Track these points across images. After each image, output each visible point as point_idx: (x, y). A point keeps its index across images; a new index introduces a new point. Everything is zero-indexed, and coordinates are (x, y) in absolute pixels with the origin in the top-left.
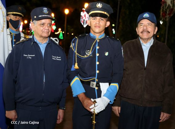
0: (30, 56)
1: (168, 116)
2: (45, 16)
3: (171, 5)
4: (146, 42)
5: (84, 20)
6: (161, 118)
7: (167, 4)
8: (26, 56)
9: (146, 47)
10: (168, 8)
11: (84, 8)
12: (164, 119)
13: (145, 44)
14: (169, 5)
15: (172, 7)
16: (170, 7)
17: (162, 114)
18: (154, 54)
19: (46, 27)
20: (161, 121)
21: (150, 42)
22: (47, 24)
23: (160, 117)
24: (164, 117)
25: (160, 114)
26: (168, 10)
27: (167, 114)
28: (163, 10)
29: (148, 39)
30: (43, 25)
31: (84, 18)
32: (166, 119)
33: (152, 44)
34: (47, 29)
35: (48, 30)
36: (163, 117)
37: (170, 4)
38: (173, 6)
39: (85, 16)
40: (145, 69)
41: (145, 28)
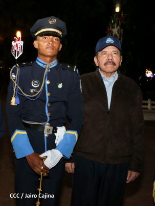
1: (137, 176)
3: (118, 35)
5: (16, 51)
6: (127, 179)
7: (114, 34)
9: (109, 82)
11: (16, 37)
12: (132, 179)
14: (115, 35)
16: (117, 37)
17: (129, 172)
18: (120, 92)
20: (127, 182)
21: (114, 76)
24: (132, 178)
27: (135, 173)
29: (112, 73)
31: (16, 48)
33: (116, 79)
36: (130, 176)
37: (117, 33)
38: (120, 35)
39: (17, 46)
40: (108, 112)
41: (110, 58)
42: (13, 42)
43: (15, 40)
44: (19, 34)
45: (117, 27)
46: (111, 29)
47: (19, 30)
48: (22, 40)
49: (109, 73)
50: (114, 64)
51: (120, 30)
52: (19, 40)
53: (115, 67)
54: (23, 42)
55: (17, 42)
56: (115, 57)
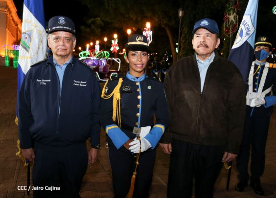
0: (44, 82)
1: (234, 157)
2: (60, 27)
3: (234, 21)
4: (204, 59)
7: (230, 20)
8: (39, 81)
10: (230, 24)
11: (146, 27)
12: (228, 160)
13: (202, 62)
14: (232, 21)
15: (235, 23)
17: (226, 154)
19: (61, 42)
21: (210, 58)
22: (64, 38)
23: (222, 157)
25: (223, 154)
26: (231, 26)
27: (232, 154)
28: (226, 26)
30: (57, 39)
32: (230, 160)
33: (212, 61)
34: (62, 44)
35: (64, 45)
36: (227, 157)
37: (233, 19)
40: (201, 95)
41: (202, 40)
42: (143, 32)
43: (145, 31)
44: (148, 25)
45: (233, 13)
46: (228, 16)
47: (149, 21)
48: (151, 30)
49: (203, 55)
50: (207, 47)
51: (236, 17)
52: (149, 30)
53: (209, 49)
54: (152, 32)
55: (147, 32)
56: (208, 39)
